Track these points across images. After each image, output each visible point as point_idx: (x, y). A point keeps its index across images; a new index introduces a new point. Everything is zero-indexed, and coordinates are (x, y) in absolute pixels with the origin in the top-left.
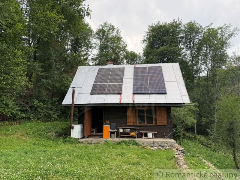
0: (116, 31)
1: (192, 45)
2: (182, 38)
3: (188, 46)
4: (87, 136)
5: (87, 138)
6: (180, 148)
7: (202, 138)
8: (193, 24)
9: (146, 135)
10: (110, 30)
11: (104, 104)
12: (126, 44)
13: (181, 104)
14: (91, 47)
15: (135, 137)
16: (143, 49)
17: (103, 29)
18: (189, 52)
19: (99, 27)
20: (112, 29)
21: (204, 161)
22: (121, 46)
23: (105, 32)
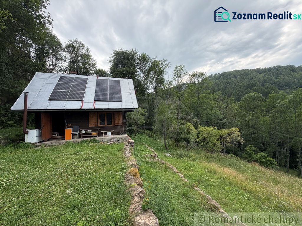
0: (85, 49)
1: (144, 70)
2: (138, 63)
3: (142, 70)
4: (47, 140)
5: (48, 141)
6: (131, 140)
7: (148, 132)
8: (145, 55)
9: (106, 134)
10: (80, 47)
11: (64, 109)
12: (95, 61)
13: (132, 109)
14: (61, 59)
15: (96, 136)
16: (109, 68)
17: (72, 45)
18: (142, 75)
19: (69, 42)
20: (82, 47)
21: (147, 146)
22: (91, 63)
23: (75, 47)
